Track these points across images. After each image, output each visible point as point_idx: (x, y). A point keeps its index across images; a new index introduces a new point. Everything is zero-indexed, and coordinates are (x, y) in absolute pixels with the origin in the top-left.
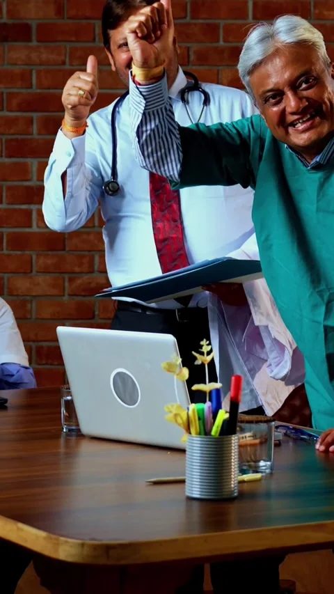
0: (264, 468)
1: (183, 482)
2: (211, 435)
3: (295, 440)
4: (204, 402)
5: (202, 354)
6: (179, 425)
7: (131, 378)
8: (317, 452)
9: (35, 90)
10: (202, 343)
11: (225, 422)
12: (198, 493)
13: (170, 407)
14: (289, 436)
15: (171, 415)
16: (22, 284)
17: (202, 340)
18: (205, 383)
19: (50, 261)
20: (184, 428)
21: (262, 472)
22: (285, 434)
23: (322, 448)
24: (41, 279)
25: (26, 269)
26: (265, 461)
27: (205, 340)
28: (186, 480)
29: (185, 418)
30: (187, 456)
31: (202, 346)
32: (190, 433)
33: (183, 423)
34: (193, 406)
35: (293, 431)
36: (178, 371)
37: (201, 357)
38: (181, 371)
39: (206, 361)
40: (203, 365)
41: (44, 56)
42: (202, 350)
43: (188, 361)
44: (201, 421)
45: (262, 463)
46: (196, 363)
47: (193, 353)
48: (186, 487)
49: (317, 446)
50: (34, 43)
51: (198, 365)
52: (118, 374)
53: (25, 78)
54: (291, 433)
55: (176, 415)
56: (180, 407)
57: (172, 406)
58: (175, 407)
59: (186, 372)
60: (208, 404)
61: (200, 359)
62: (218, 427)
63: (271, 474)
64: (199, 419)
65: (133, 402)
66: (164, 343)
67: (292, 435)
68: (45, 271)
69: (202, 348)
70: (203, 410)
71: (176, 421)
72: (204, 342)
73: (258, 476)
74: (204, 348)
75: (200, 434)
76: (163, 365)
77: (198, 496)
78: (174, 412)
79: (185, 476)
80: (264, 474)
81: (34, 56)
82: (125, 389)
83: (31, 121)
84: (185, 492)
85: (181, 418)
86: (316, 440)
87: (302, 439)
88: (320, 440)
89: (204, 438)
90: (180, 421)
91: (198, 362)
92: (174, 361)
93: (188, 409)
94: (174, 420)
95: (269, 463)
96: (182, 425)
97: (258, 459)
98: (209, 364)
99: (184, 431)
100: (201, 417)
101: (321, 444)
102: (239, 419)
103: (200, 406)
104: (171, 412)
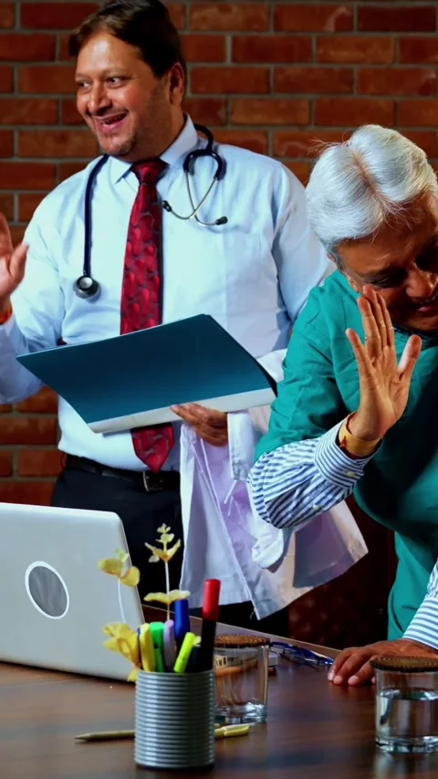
0: (253, 714)
1: (131, 738)
2: (174, 672)
3: (297, 664)
4: (164, 620)
5: (160, 546)
6: (126, 655)
7: (55, 575)
8: (330, 684)
10: (159, 530)
11: (194, 651)
12: (154, 759)
13: (111, 628)
14: (288, 659)
15: (114, 640)
17: (160, 526)
18: (165, 591)
20: (133, 660)
21: (250, 720)
22: (283, 656)
23: (338, 679)
26: (254, 703)
27: (164, 526)
28: (136, 735)
29: (134, 644)
30: (137, 692)
31: (161, 534)
32: (142, 668)
33: (132, 653)
34: (145, 627)
35: (293, 651)
36: (123, 571)
37: (160, 551)
38: (128, 573)
39: (166, 556)
40: (161, 562)
42: (160, 541)
44: (158, 650)
45: (250, 707)
46: (151, 560)
47: (147, 544)
48: (136, 745)
49: (331, 676)
51: (153, 563)
52: (37, 569)
54: (292, 653)
55: (120, 641)
56: (126, 628)
57: (115, 627)
58: (119, 627)
59: (135, 574)
60: (169, 623)
61: (156, 555)
62: (184, 659)
63: (264, 723)
64: (156, 646)
65: (58, 610)
66: (104, 525)
67: (292, 657)
69: (160, 538)
70: (162, 632)
71: (121, 650)
72: (163, 529)
73: (245, 727)
74: (162, 537)
75: (156, 670)
76: (101, 564)
77: (153, 764)
78: (118, 635)
79: (133, 727)
80: (253, 724)
82: (47, 591)
84: (133, 756)
85: (129, 646)
86: (329, 666)
87: (308, 664)
88: (334, 667)
89: (163, 676)
90: (126, 649)
91: (155, 559)
92: (117, 557)
93: (139, 631)
94: (118, 649)
95: (260, 706)
96: (130, 657)
97: (244, 700)
98: (170, 562)
99: (133, 665)
100: (159, 644)
101: (336, 673)
102: (216, 642)
103: (156, 626)
104: (112, 635)
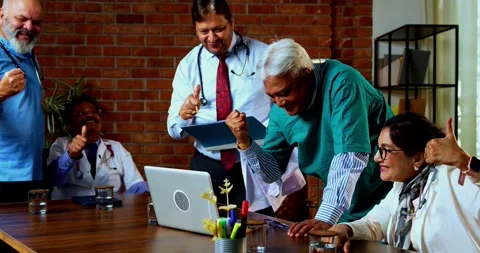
2: (230, 238)
3: (275, 228)
4: (226, 217)
5: (225, 187)
6: (211, 231)
7: (185, 196)
9: (146, 46)
13: (205, 221)
14: (272, 226)
15: (206, 225)
16: (139, 137)
18: (227, 205)
19: (152, 127)
22: (270, 224)
23: (292, 235)
24: (147, 135)
25: (141, 130)
29: (214, 227)
32: (218, 237)
33: (213, 230)
34: (219, 220)
36: (210, 197)
37: (225, 189)
38: (212, 198)
41: (150, 30)
42: (225, 185)
43: (217, 192)
44: (224, 230)
49: (289, 234)
50: (145, 24)
51: (222, 194)
52: (178, 193)
53: (141, 40)
54: (273, 223)
55: (209, 226)
56: (212, 220)
57: (207, 220)
58: (209, 220)
59: (215, 198)
60: (229, 218)
61: (223, 191)
62: (234, 233)
64: (223, 228)
65: (185, 208)
66: (204, 177)
68: (150, 131)
70: (225, 222)
75: (223, 237)
76: (202, 194)
78: (208, 223)
81: (145, 30)
82: (182, 201)
83: (143, 61)
87: (280, 228)
88: (290, 230)
89: (227, 240)
90: (211, 229)
91: (222, 192)
92: (208, 191)
93: (217, 221)
94: (208, 229)
96: (213, 232)
101: (291, 233)
103: (223, 219)
104: (206, 223)
